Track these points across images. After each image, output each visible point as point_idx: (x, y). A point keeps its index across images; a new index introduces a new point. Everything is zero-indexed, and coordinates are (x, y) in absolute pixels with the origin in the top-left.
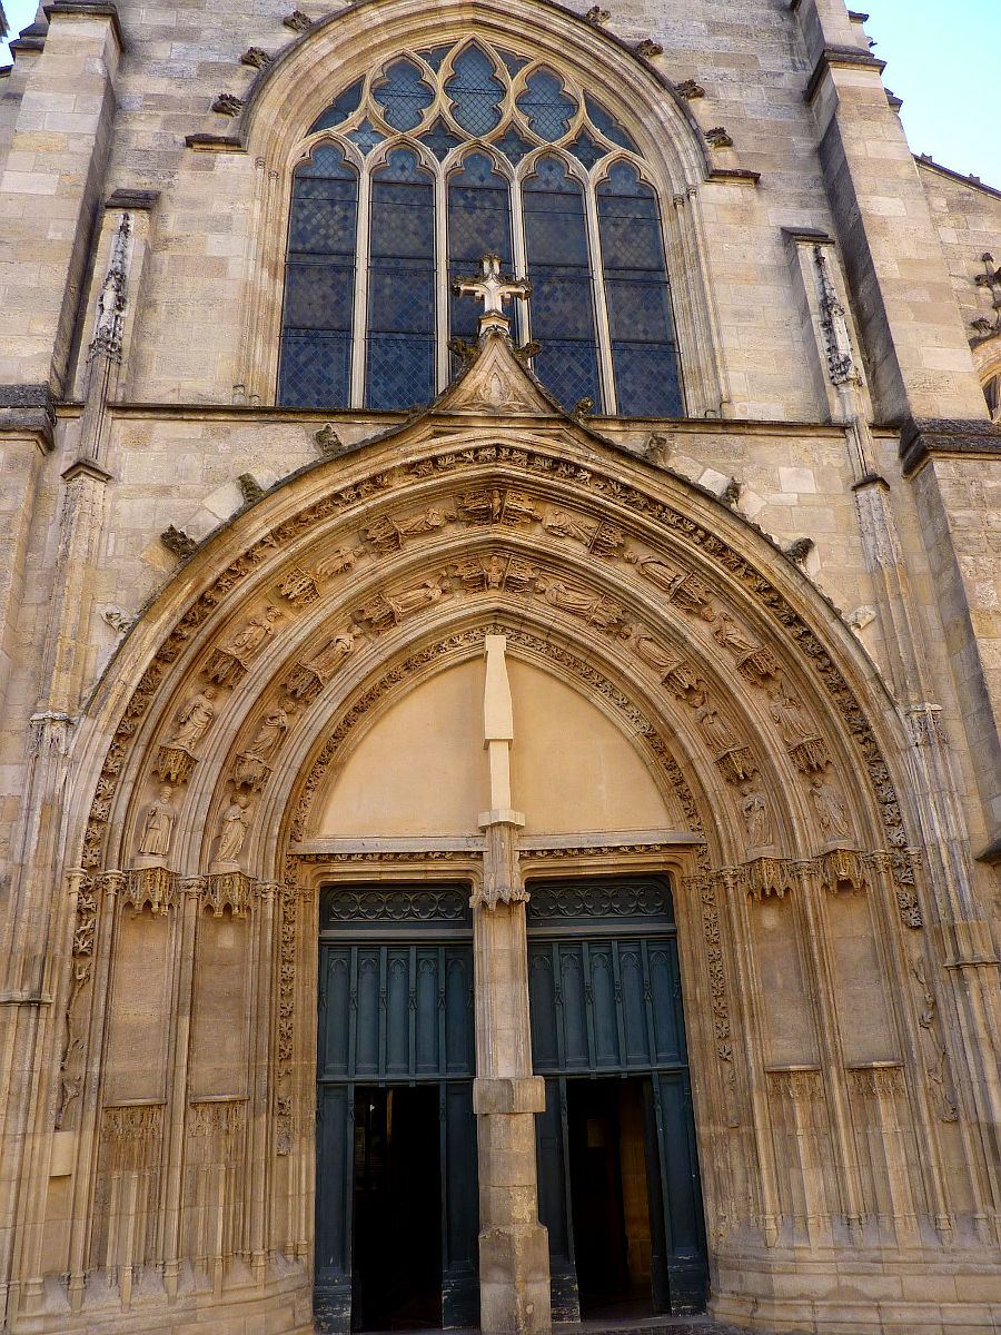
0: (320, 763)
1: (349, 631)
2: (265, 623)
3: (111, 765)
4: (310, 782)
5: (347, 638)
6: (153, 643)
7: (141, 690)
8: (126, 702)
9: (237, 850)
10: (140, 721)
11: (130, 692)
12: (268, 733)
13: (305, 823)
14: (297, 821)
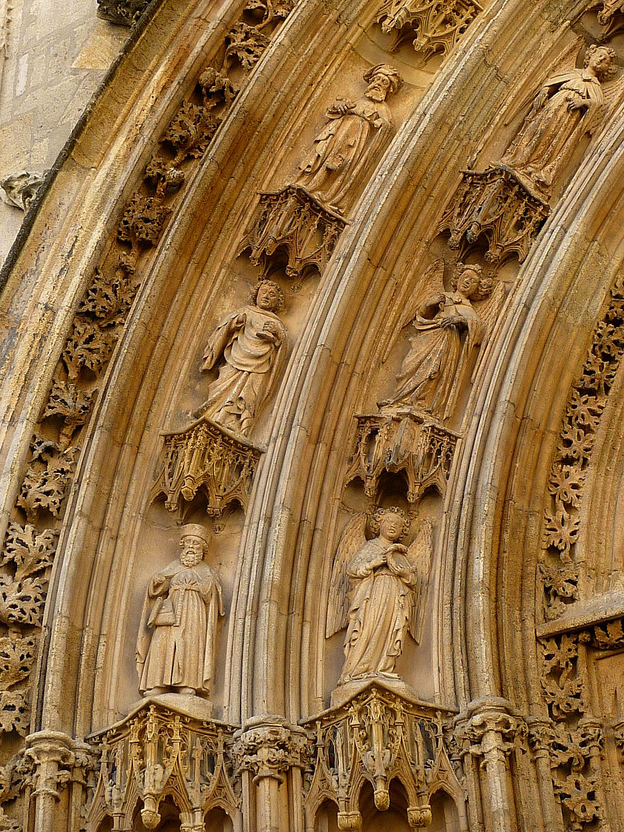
0: (583, 391)
1: (581, 64)
2: (364, 107)
3: (34, 490)
4: (568, 443)
5: (577, 81)
6: (99, 210)
7: (90, 316)
8: (53, 346)
9: (393, 647)
10: (99, 386)
11: (61, 321)
12: (423, 349)
13: (580, 551)
14: (553, 551)
